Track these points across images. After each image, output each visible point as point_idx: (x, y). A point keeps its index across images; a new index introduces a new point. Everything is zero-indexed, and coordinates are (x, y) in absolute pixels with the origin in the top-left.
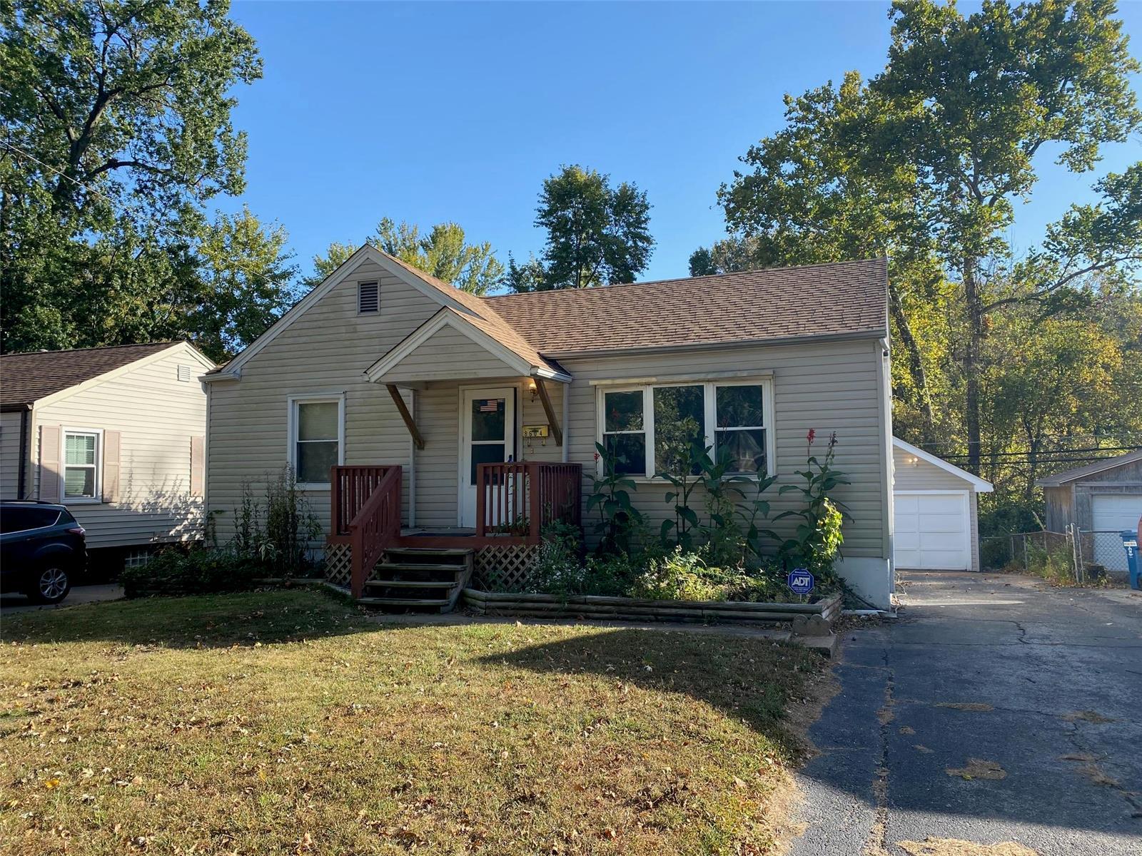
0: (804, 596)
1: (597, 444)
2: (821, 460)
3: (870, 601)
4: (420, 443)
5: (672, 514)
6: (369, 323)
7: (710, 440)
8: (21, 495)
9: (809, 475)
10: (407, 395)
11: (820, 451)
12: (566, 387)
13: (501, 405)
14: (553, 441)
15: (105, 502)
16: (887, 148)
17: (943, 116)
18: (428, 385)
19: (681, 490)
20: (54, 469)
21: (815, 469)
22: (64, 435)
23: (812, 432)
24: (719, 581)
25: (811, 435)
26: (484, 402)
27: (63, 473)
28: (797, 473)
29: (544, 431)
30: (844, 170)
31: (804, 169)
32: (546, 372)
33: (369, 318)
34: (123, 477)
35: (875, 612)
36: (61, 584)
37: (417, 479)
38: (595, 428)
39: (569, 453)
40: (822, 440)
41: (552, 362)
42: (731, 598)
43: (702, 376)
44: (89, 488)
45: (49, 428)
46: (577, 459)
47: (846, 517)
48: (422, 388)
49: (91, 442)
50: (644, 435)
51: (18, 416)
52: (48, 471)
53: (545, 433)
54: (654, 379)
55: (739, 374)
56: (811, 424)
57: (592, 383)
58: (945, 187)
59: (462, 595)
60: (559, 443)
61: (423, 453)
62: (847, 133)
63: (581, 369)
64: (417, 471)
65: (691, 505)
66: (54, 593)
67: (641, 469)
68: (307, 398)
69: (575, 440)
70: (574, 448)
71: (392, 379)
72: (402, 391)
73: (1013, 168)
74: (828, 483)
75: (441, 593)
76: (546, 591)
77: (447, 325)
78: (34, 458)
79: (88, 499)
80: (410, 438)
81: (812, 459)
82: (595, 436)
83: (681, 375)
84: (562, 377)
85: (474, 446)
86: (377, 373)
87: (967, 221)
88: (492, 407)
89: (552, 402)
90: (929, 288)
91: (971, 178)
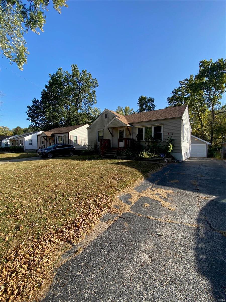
0: (163, 158)
1: (136, 136)
2: (170, 138)
3: (177, 159)
4: (113, 136)
5: (146, 146)
6: (106, 120)
7: (153, 135)
8: (69, 143)
9: (168, 140)
10: (111, 130)
11: (170, 136)
12: (132, 128)
13: (123, 131)
14: (130, 135)
15: (78, 145)
16: (198, 88)
17: (208, 81)
18: (114, 128)
19: (148, 142)
20: (72, 140)
21: (169, 139)
22: (73, 136)
23: (169, 133)
24: (150, 155)
25: (169, 134)
26: (121, 130)
27: (73, 141)
28: (166, 139)
29: (129, 134)
30: (190, 92)
31: (182, 93)
32: (129, 125)
33: (106, 119)
34: (81, 141)
35: (178, 161)
36: (72, 154)
37: (112, 141)
38: (136, 134)
39: (132, 137)
40: (170, 134)
41: (129, 124)
42: (151, 157)
43: (152, 125)
44: (76, 143)
45: (72, 135)
46: (133, 138)
47: (173, 146)
48: (113, 128)
49: (76, 137)
50: (143, 134)
51: (68, 134)
52: (71, 141)
53: (129, 135)
54: (145, 126)
55: (158, 124)
56: (169, 132)
57: (136, 127)
58: (208, 93)
59: (116, 156)
60: (131, 136)
61: (113, 138)
62: (191, 86)
63: (134, 125)
64: (112, 140)
65: (149, 145)
66: (71, 155)
67: (142, 140)
68: (99, 130)
69: (133, 135)
70: (133, 137)
71: (108, 127)
72: (110, 129)
73: (222, 89)
74: (171, 141)
75: (113, 156)
76: (126, 156)
77: (115, 119)
78: (70, 139)
79: (76, 144)
80: (111, 136)
81: (169, 137)
82: (136, 135)
83: (149, 125)
84: (131, 126)
85: (120, 137)
86: (106, 127)
87: (212, 99)
88: (122, 131)
89: (130, 130)
90: (204, 111)
91: (214, 91)
